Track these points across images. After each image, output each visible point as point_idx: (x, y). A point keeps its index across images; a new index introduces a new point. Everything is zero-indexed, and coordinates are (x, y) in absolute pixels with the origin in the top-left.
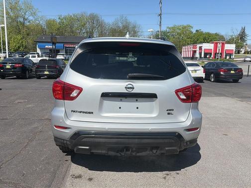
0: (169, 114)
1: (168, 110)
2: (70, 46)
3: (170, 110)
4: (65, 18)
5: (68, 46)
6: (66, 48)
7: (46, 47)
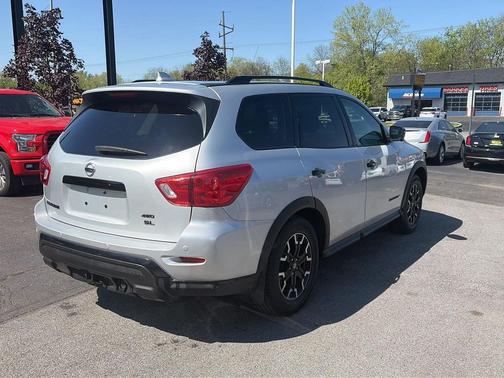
0: (146, 223)
1: (144, 216)
2: (456, 91)
3: (148, 216)
4: (459, 33)
5: (450, 91)
6: (447, 95)
7: (406, 95)
